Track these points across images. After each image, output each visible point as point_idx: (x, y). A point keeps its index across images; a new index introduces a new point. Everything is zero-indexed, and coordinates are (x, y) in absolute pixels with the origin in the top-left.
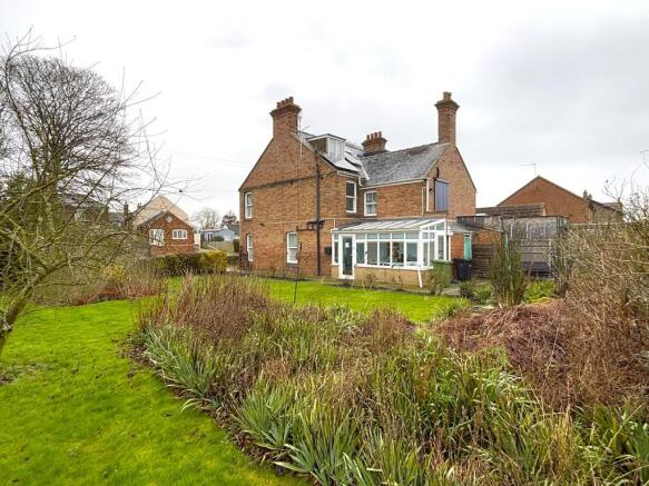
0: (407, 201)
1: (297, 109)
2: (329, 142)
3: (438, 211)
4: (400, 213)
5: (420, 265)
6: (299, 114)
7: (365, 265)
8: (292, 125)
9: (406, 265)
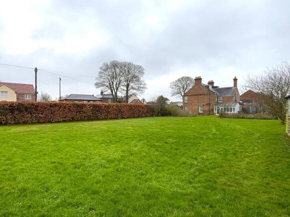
0: (230, 100)
3: (236, 102)
4: (228, 102)
5: (236, 112)
6: (202, 80)
8: (201, 82)
9: (233, 112)
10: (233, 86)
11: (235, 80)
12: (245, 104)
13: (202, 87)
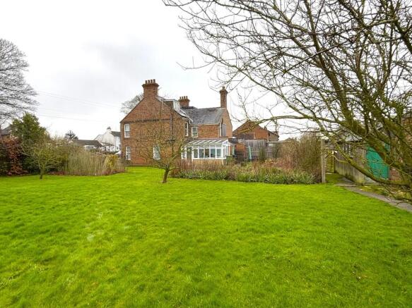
0: (212, 132)
1: (157, 86)
2: (174, 103)
3: (224, 137)
4: (209, 137)
5: (222, 158)
6: (159, 88)
7: (198, 158)
8: (156, 93)
9: (216, 158)
10: (220, 106)
11: (224, 93)
12: (240, 141)
13: (158, 104)
